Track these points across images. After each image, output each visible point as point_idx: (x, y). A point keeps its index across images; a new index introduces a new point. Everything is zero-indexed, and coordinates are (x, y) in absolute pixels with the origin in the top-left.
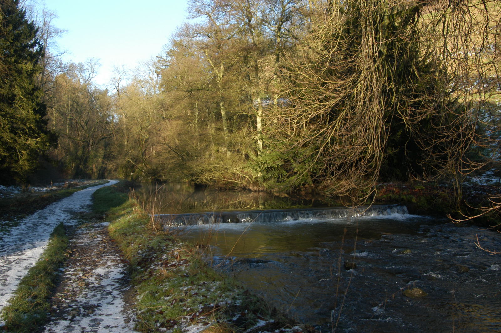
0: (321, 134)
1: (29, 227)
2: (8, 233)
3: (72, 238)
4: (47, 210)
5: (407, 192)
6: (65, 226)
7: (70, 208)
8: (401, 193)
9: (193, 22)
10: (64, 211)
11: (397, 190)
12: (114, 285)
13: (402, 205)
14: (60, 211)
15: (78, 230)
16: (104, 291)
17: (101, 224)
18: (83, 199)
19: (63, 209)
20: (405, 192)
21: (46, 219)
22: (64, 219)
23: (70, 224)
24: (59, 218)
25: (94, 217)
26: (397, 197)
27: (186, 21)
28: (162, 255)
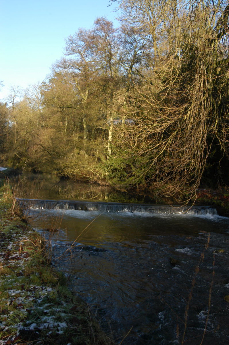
0: (156, 148)
5: (217, 198)
8: (213, 198)
9: (68, 58)
11: (210, 196)
13: (213, 208)
20: (216, 198)
26: (210, 201)
28: (9, 244)
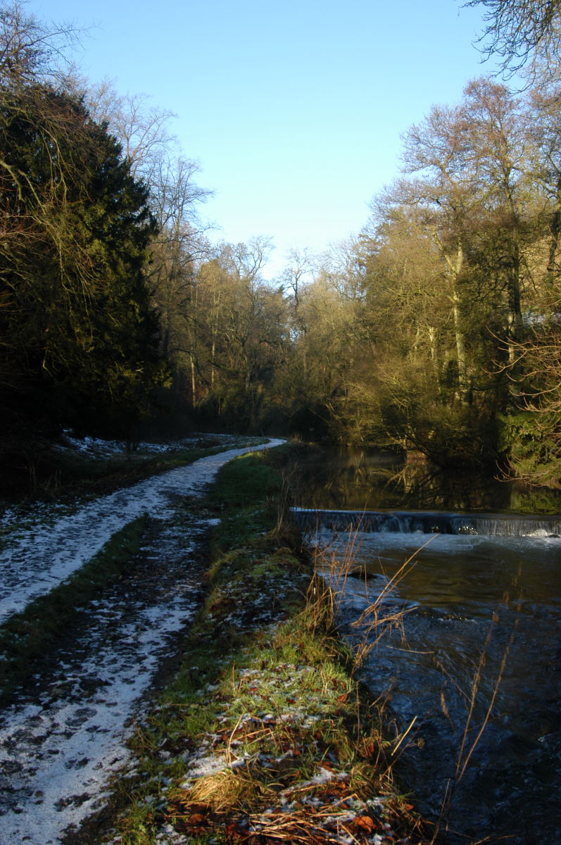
1: (91, 517)
2: (49, 528)
3: (147, 545)
4: (135, 490)
6: (150, 519)
7: (173, 488)
9: (411, 177)
10: (161, 493)
12: (158, 644)
14: (155, 492)
15: (166, 530)
16: (136, 654)
17: (208, 521)
18: (203, 473)
19: (160, 490)
21: (126, 505)
22: (154, 508)
23: (159, 517)
24: (147, 506)
25: (206, 508)
27: (400, 176)
28: (256, 597)
